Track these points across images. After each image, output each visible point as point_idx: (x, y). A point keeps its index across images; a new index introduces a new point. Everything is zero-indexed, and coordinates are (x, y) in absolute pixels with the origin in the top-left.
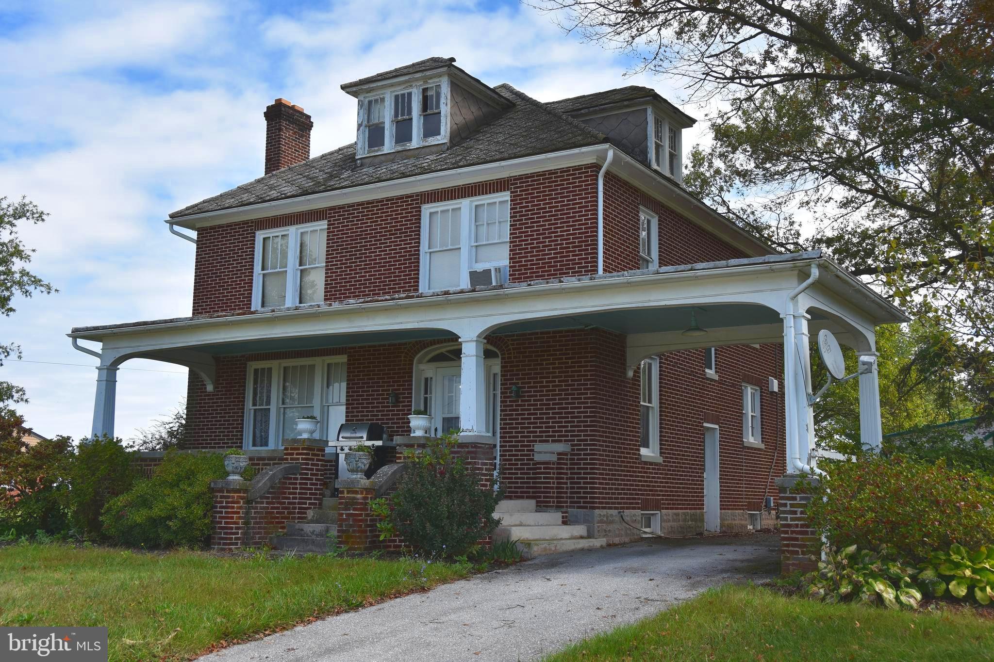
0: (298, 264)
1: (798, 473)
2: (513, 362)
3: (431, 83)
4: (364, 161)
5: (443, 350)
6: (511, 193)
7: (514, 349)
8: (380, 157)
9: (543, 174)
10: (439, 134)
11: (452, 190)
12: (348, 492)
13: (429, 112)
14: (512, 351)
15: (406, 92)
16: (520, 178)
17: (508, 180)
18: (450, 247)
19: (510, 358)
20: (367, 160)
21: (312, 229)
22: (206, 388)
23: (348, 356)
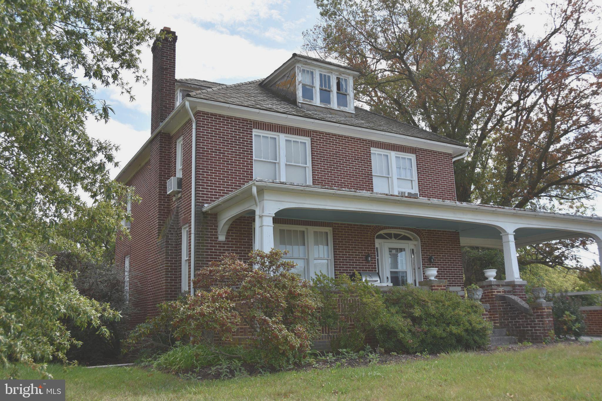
0: (286, 160)
2: (426, 244)
3: (343, 77)
6: (416, 156)
10: (347, 107)
13: (341, 92)
14: (426, 238)
15: (327, 74)
16: (421, 149)
17: (415, 149)
18: (384, 175)
19: (425, 241)
22: (217, 238)
23: (333, 229)
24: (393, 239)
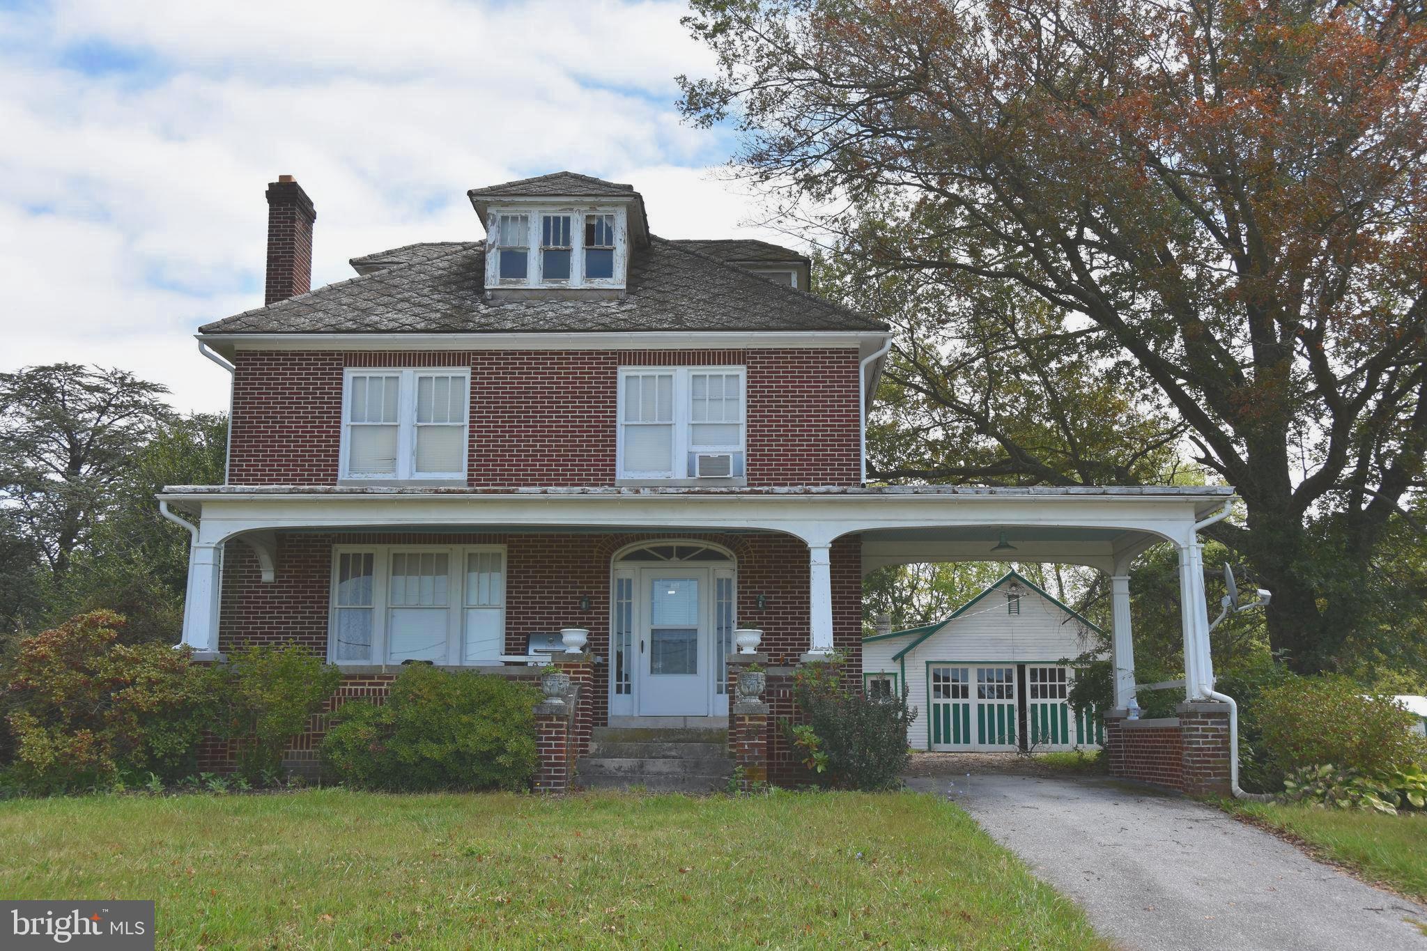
0: (415, 418)
1: (1203, 698)
2: (754, 567)
3: (601, 212)
4: (495, 293)
5: (644, 547)
6: (748, 367)
7: (755, 552)
8: (524, 292)
9: (792, 351)
10: (611, 276)
11: (665, 354)
12: (751, 719)
13: (596, 246)
14: (753, 555)
15: (562, 215)
16: (760, 351)
17: (744, 353)
18: (657, 422)
19: (751, 562)
20: (501, 293)
21: (439, 375)
22: (260, 577)
23: (509, 546)
24: (675, 559)
